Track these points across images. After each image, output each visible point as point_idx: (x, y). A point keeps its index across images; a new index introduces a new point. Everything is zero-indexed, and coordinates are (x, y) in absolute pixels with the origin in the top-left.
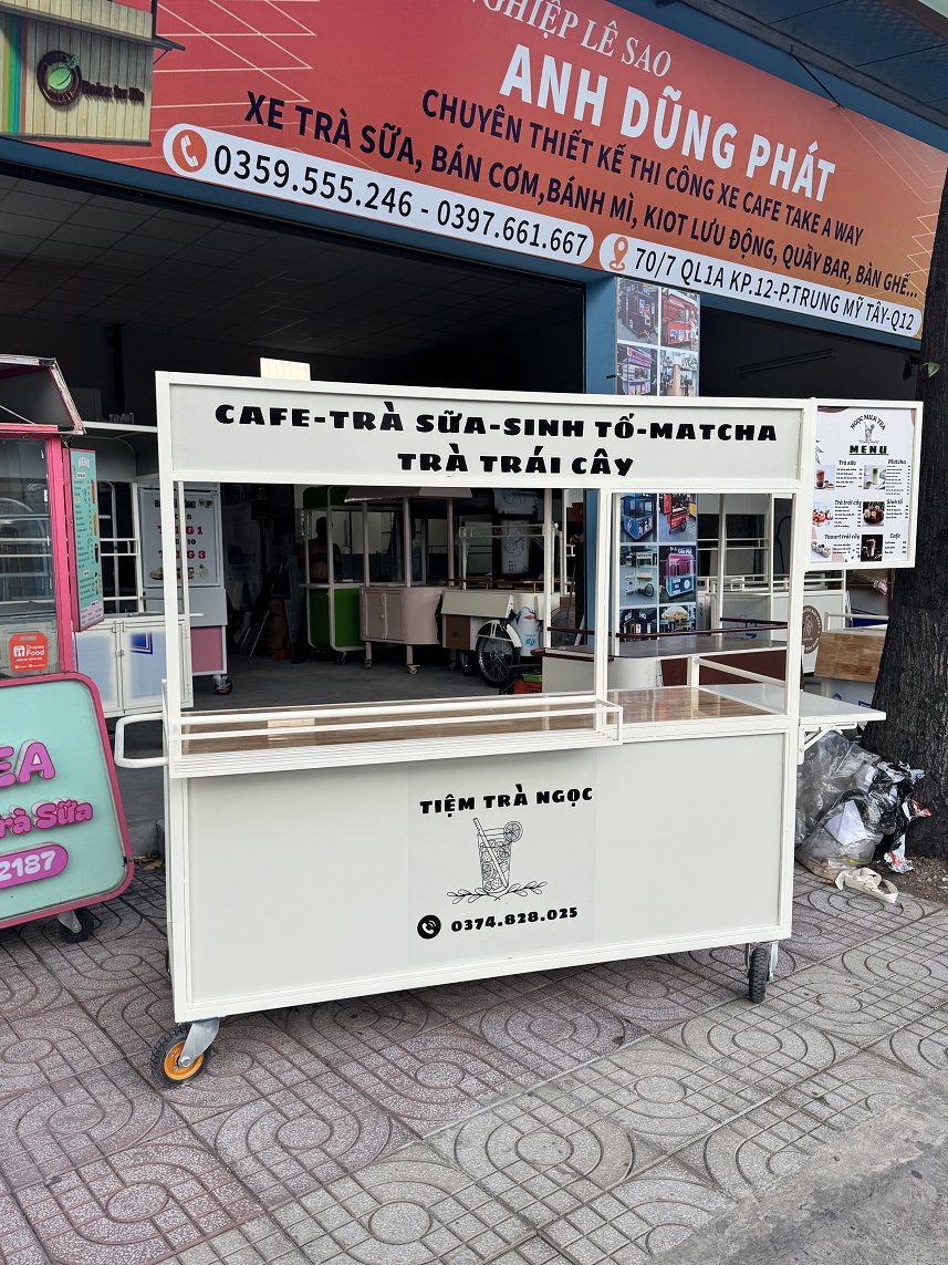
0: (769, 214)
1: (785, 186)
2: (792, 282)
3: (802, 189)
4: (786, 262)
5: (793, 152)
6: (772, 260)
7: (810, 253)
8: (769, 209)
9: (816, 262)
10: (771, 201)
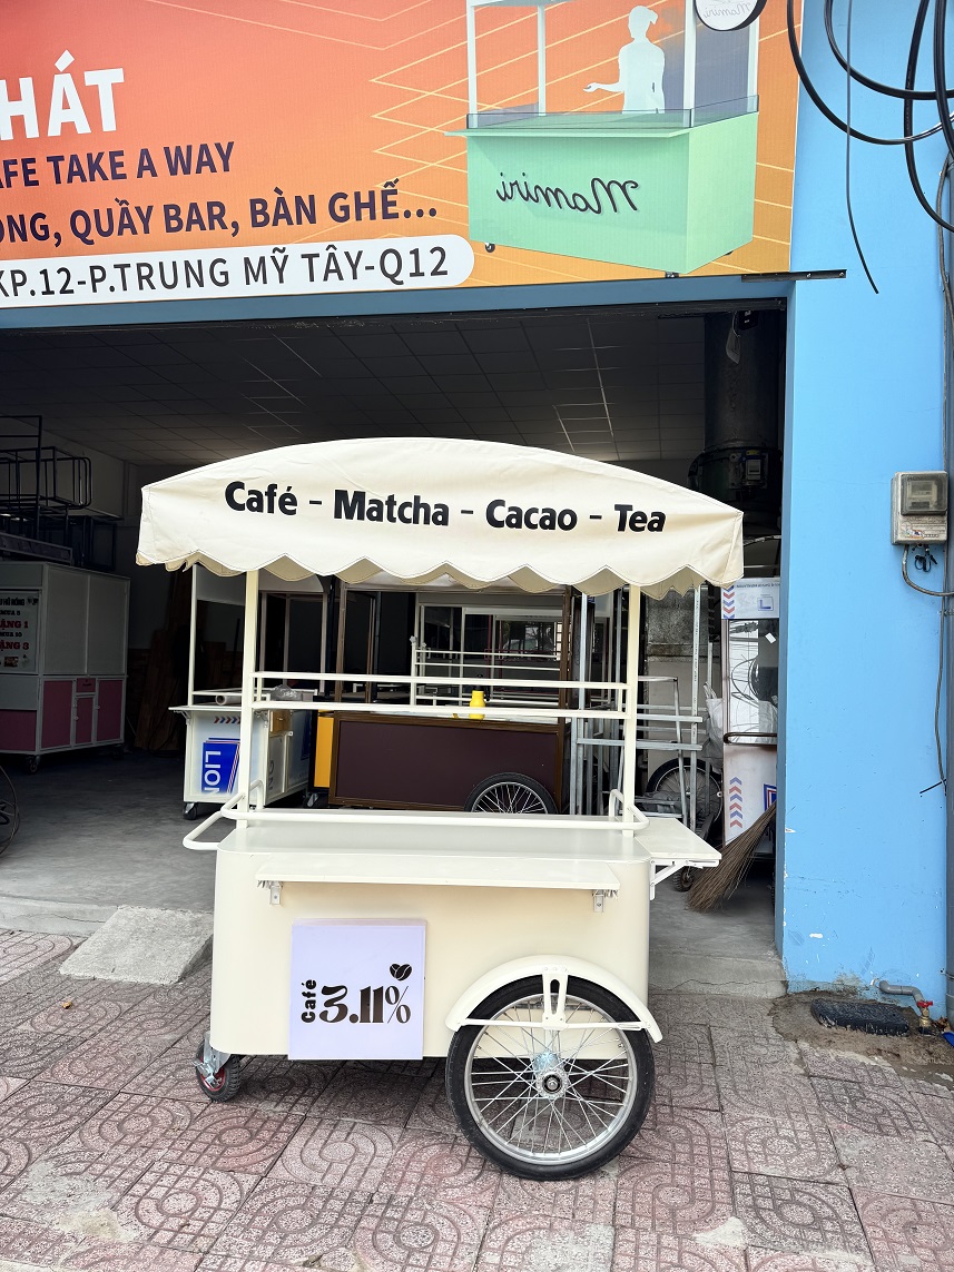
0: (18, 181)
1: (32, 131)
2: (107, 261)
3: (68, 128)
4: (83, 237)
5: (26, 84)
6: (52, 239)
7: (125, 212)
8: (15, 174)
9: (145, 221)
10: (15, 162)
